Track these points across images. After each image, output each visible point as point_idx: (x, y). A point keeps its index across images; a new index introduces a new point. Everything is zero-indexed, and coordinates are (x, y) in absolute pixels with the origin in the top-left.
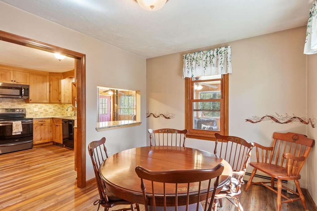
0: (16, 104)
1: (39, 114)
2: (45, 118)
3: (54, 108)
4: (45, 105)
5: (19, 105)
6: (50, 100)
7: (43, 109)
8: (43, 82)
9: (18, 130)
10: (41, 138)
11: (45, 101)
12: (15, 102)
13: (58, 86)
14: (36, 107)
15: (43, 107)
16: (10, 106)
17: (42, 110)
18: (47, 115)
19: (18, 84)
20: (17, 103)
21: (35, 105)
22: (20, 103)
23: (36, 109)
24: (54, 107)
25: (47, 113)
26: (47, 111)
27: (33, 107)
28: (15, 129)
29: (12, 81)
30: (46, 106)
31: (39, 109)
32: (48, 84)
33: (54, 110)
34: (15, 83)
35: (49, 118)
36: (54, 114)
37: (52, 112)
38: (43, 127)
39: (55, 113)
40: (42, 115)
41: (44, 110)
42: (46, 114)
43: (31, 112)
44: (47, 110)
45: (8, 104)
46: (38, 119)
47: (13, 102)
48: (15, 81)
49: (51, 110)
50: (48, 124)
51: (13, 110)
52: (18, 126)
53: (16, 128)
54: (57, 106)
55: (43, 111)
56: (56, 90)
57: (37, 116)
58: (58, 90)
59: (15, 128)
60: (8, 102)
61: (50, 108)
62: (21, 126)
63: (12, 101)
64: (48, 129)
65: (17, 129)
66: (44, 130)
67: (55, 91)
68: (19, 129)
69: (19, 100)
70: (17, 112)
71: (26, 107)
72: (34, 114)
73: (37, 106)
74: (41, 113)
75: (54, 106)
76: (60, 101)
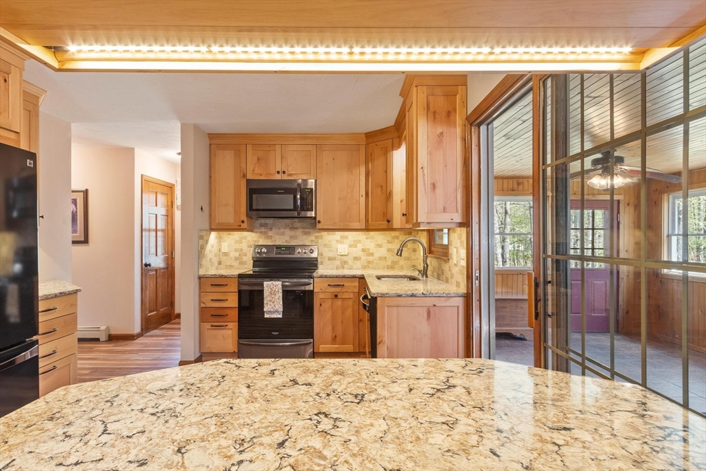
0: (299, 232)
1: (350, 262)
2: (344, 277)
3: (390, 246)
4: (365, 237)
5: (305, 237)
7: (360, 246)
8: (351, 167)
9: (273, 305)
10: (336, 336)
11: (356, 225)
12: (297, 228)
14: (342, 243)
15: (359, 242)
16: (288, 238)
17: (357, 251)
18: (371, 266)
19: (290, 178)
20: (301, 230)
21: (341, 237)
22: (307, 230)
23: (343, 248)
24: (389, 242)
25: (371, 258)
26: (372, 254)
27: (337, 241)
28: (269, 303)
29: (278, 172)
30: (367, 238)
31: (350, 246)
32: (363, 170)
33: (389, 250)
34: (285, 177)
35: (354, 277)
36: (389, 263)
37: (386, 258)
38: (339, 303)
39: (392, 262)
40: (358, 264)
41: (363, 250)
42: (369, 262)
43: (331, 255)
44: (371, 251)
45: (283, 234)
46: (326, 277)
47: (293, 228)
48: (284, 172)
49: (382, 252)
50: (352, 296)
51: (291, 249)
52: (273, 296)
53: (271, 301)
54: (397, 237)
55: (360, 254)
57: (345, 266)
58: (384, 188)
59: (269, 299)
60: (285, 228)
61: (380, 246)
62: (281, 295)
63: (291, 226)
65: (271, 303)
66: (342, 313)
67: (380, 189)
68: (276, 303)
69: (305, 225)
70: (299, 256)
71: (320, 240)
72: (338, 263)
73: (346, 237)
74: (356, 259)
75: (389, 238)
76: (388, 221)
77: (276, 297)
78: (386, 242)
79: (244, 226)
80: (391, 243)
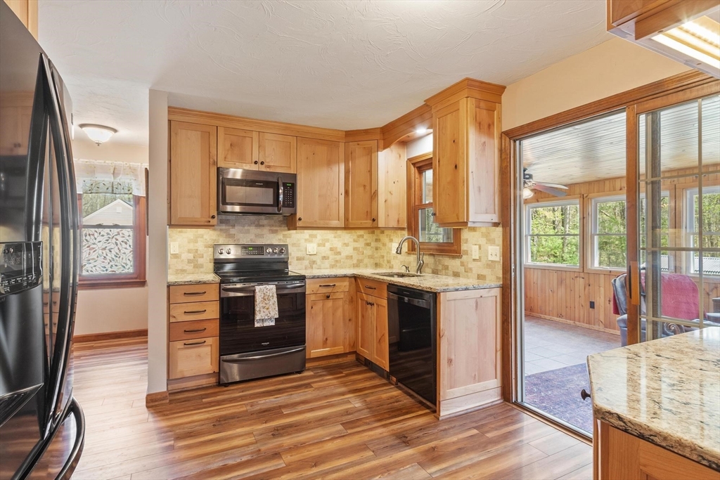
0: (265, 231)
1: (319, 262)
2: (336, 277)
3: (357, 245)
4: (333, 235)
5: (272, 235)
6: (346, 219)
7: (328, 245)
8: (329, 163)
9: (267, 312)
10: (327, 339)
11: (335, 223)
12: (263, 226)
13: (370, 171)
14: (311, 242)
15: (327, 240)
16: (252, 237)
17: (325, 250)
18: (338, 265)
19: (268, 170)
20: (268, 228)
21: (310, 235)
22: (275, 228)
23: (312, 248)
24: (355, 241)
25: (338, 257)
26: (339, 253)
27: (306, 240)
28: (262, 310)
29: (256, 163)
30: (335, 237)
31: (319, 245)
32: (342, 167)
33: (355, 249)
34: (263, 169)
35: (345, 276)
36: (355, 262)
37: (352, 256)
38: (329, 303)
39: (358, 260)
40: (327, 263)
41: (331, 249)
42: (337, 261)
43: (300, 254)
44: (338, 250)
45: (248, 232)
46: (318, 277)
47: (259, 226)
48: (262, 163)
49: (348, 251)
50: (342, 296)
51: (260, 248)
52: (267, 302)
53: (264, 307)
54: (362, 236)
55: (329, 253)
56: (364, 186)
57: (314, 266)
58: (368, 188)
59: (261, 305)
60: (249, 226)
61: (347, 245)
62: (276, 299)
63: (256, 223)
64: (343, 310)
65: (265, 310)
66: (333, 314)
67: (362, 188)
68: (270, 310)
69: (272, 222)
70: (269, 256)
71: (288, 239)
72: (306, 263)
73: (315, 236)
74: (324, 258)
75: (355, 237)
76: (374, 220)
77: (271, 303)
78: (352, 240)
79: (214, 221)
80: (357, 242)
